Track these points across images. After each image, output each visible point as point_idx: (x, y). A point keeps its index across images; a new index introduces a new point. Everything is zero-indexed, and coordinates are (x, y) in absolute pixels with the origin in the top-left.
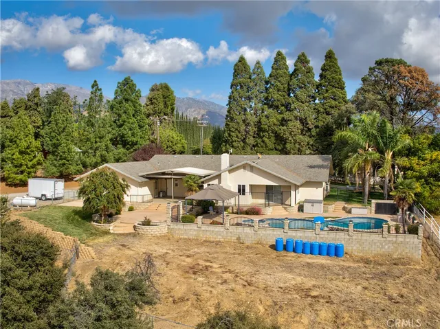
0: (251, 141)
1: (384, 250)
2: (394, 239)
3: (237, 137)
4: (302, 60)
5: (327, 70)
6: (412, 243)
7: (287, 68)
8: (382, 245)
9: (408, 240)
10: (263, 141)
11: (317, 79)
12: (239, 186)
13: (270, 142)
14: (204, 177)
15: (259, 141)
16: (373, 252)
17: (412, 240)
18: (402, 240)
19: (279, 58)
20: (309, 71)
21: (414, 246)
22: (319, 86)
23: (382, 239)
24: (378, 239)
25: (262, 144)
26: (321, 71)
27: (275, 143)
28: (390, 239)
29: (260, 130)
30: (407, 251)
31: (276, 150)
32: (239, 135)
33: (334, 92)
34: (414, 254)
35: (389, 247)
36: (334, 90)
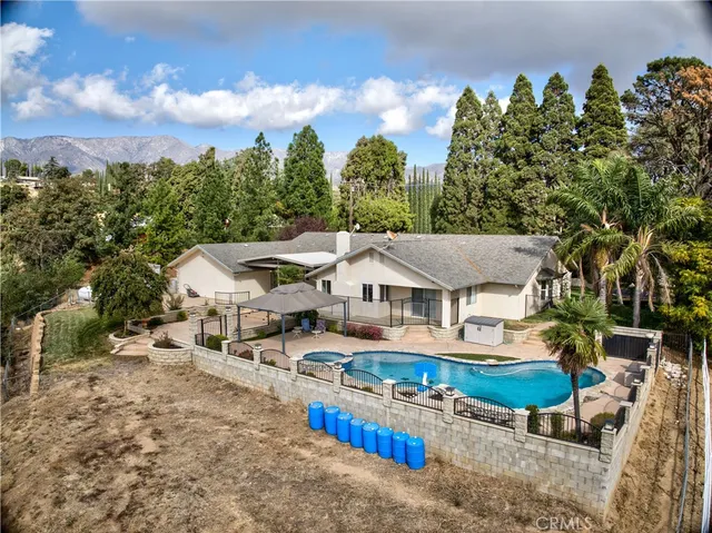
0: (473, 212)
1: (517, 469)
2: (542, 450)
3: (454, 207)
4: (556, 85)
5: (594, 98)
6: (583, 467)
7: (532, 100)
8: (514, 458)
9: (574, 458)
10: (491, 214)
11: (579, 113)
12: (365, 286)
13: (501, 215)
14: (316, 268)
15: (485, 213)
16: (494, 468)
17: (584, 461)
18: (560, 454)
19: (522, 85)
20: (567, 100)
21: (589, 476)
22: (580, 125)
23: (514, 443)
24: (505, 440)
25: (489, 218)
26: (585, 101)
27: (507, 216)
28: (532, 448)
29: (488, 196)
30: (571, 484)
31: (510, 226)
32: (458, 205)
33: (603, 133)
34: (589, 496)
35: (529, 465)
36: (604, 128)
